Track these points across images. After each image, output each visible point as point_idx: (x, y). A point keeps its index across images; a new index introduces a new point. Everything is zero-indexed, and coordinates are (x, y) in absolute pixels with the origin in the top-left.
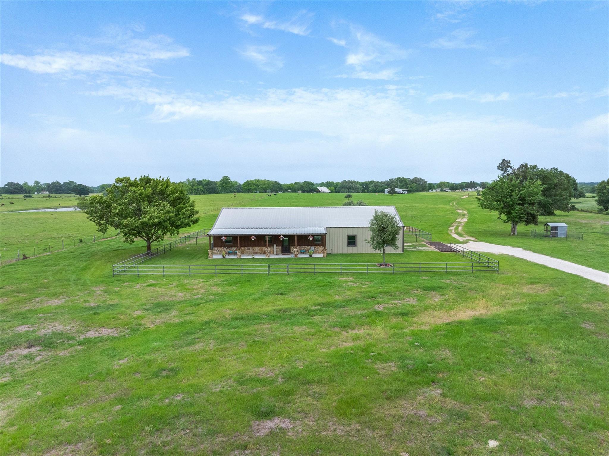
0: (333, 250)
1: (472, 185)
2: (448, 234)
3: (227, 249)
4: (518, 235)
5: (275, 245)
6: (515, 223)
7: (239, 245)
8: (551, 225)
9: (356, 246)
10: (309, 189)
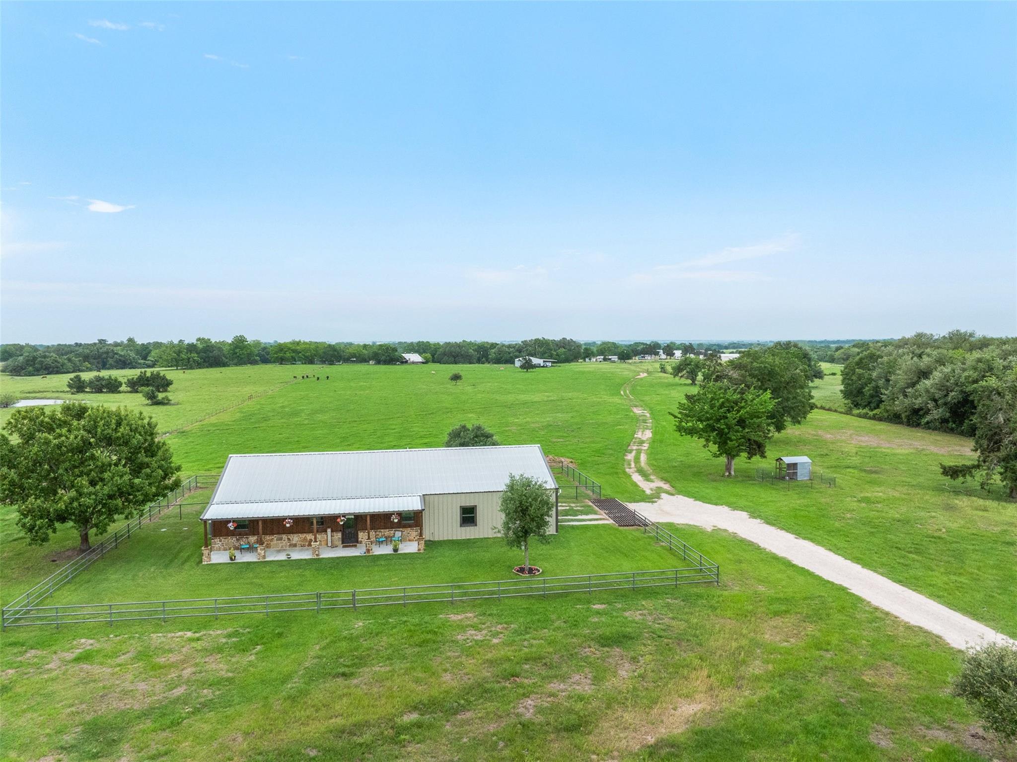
0: (436, 533)
1: (651, 349)
2: (625, 473)
3: (237, 540)
4: (736, 476)
5: (329, 530)
6: (731, 455)
7: (261, 531)
8: (787, 460)
9: (476, 525)
10: (388, 358)
